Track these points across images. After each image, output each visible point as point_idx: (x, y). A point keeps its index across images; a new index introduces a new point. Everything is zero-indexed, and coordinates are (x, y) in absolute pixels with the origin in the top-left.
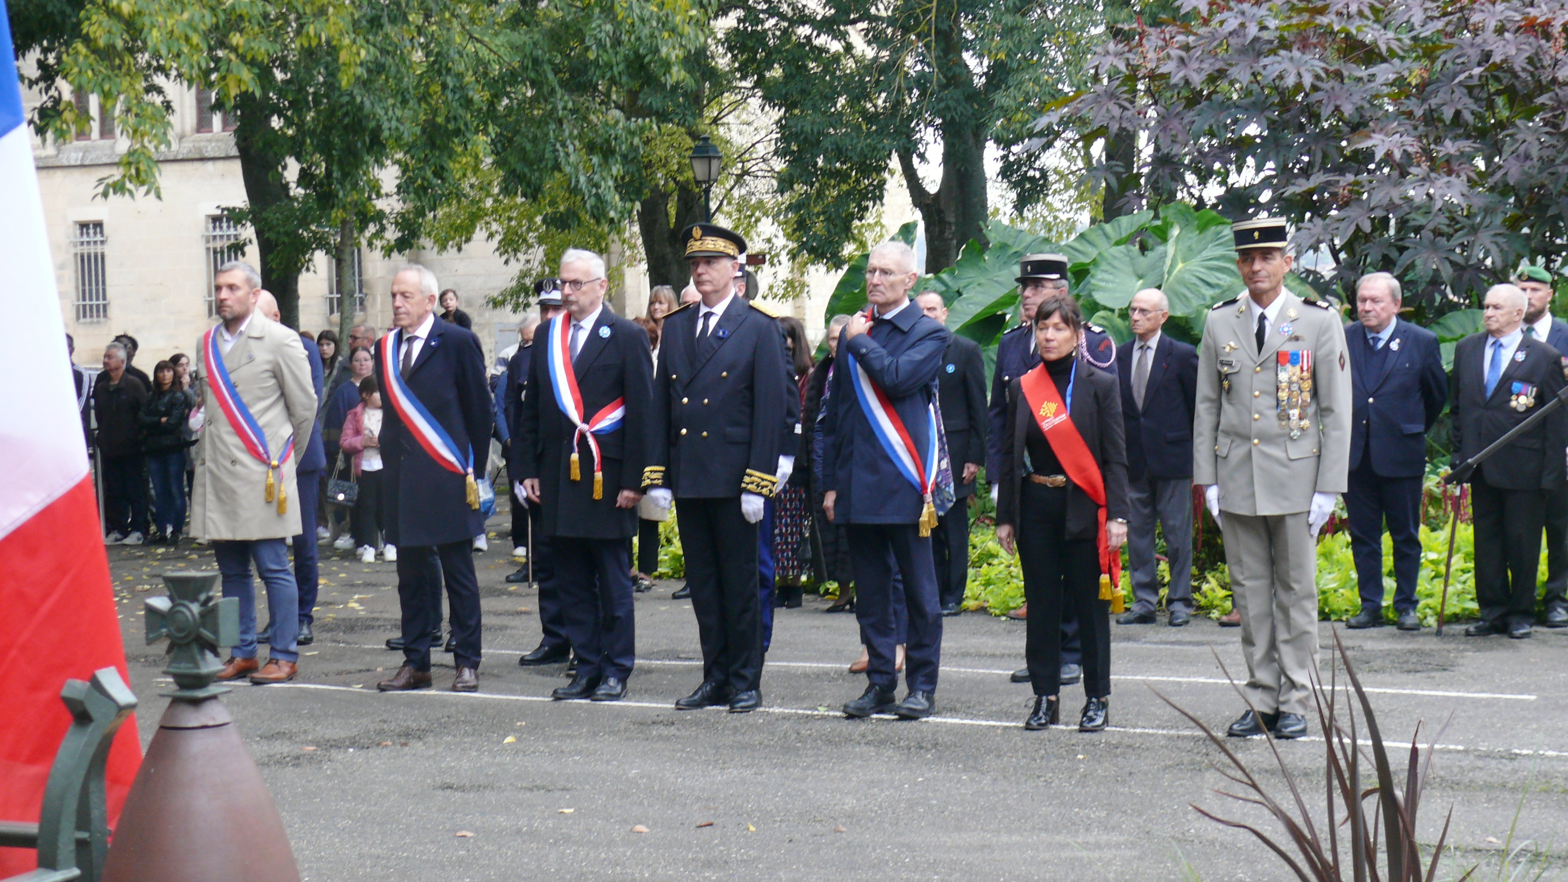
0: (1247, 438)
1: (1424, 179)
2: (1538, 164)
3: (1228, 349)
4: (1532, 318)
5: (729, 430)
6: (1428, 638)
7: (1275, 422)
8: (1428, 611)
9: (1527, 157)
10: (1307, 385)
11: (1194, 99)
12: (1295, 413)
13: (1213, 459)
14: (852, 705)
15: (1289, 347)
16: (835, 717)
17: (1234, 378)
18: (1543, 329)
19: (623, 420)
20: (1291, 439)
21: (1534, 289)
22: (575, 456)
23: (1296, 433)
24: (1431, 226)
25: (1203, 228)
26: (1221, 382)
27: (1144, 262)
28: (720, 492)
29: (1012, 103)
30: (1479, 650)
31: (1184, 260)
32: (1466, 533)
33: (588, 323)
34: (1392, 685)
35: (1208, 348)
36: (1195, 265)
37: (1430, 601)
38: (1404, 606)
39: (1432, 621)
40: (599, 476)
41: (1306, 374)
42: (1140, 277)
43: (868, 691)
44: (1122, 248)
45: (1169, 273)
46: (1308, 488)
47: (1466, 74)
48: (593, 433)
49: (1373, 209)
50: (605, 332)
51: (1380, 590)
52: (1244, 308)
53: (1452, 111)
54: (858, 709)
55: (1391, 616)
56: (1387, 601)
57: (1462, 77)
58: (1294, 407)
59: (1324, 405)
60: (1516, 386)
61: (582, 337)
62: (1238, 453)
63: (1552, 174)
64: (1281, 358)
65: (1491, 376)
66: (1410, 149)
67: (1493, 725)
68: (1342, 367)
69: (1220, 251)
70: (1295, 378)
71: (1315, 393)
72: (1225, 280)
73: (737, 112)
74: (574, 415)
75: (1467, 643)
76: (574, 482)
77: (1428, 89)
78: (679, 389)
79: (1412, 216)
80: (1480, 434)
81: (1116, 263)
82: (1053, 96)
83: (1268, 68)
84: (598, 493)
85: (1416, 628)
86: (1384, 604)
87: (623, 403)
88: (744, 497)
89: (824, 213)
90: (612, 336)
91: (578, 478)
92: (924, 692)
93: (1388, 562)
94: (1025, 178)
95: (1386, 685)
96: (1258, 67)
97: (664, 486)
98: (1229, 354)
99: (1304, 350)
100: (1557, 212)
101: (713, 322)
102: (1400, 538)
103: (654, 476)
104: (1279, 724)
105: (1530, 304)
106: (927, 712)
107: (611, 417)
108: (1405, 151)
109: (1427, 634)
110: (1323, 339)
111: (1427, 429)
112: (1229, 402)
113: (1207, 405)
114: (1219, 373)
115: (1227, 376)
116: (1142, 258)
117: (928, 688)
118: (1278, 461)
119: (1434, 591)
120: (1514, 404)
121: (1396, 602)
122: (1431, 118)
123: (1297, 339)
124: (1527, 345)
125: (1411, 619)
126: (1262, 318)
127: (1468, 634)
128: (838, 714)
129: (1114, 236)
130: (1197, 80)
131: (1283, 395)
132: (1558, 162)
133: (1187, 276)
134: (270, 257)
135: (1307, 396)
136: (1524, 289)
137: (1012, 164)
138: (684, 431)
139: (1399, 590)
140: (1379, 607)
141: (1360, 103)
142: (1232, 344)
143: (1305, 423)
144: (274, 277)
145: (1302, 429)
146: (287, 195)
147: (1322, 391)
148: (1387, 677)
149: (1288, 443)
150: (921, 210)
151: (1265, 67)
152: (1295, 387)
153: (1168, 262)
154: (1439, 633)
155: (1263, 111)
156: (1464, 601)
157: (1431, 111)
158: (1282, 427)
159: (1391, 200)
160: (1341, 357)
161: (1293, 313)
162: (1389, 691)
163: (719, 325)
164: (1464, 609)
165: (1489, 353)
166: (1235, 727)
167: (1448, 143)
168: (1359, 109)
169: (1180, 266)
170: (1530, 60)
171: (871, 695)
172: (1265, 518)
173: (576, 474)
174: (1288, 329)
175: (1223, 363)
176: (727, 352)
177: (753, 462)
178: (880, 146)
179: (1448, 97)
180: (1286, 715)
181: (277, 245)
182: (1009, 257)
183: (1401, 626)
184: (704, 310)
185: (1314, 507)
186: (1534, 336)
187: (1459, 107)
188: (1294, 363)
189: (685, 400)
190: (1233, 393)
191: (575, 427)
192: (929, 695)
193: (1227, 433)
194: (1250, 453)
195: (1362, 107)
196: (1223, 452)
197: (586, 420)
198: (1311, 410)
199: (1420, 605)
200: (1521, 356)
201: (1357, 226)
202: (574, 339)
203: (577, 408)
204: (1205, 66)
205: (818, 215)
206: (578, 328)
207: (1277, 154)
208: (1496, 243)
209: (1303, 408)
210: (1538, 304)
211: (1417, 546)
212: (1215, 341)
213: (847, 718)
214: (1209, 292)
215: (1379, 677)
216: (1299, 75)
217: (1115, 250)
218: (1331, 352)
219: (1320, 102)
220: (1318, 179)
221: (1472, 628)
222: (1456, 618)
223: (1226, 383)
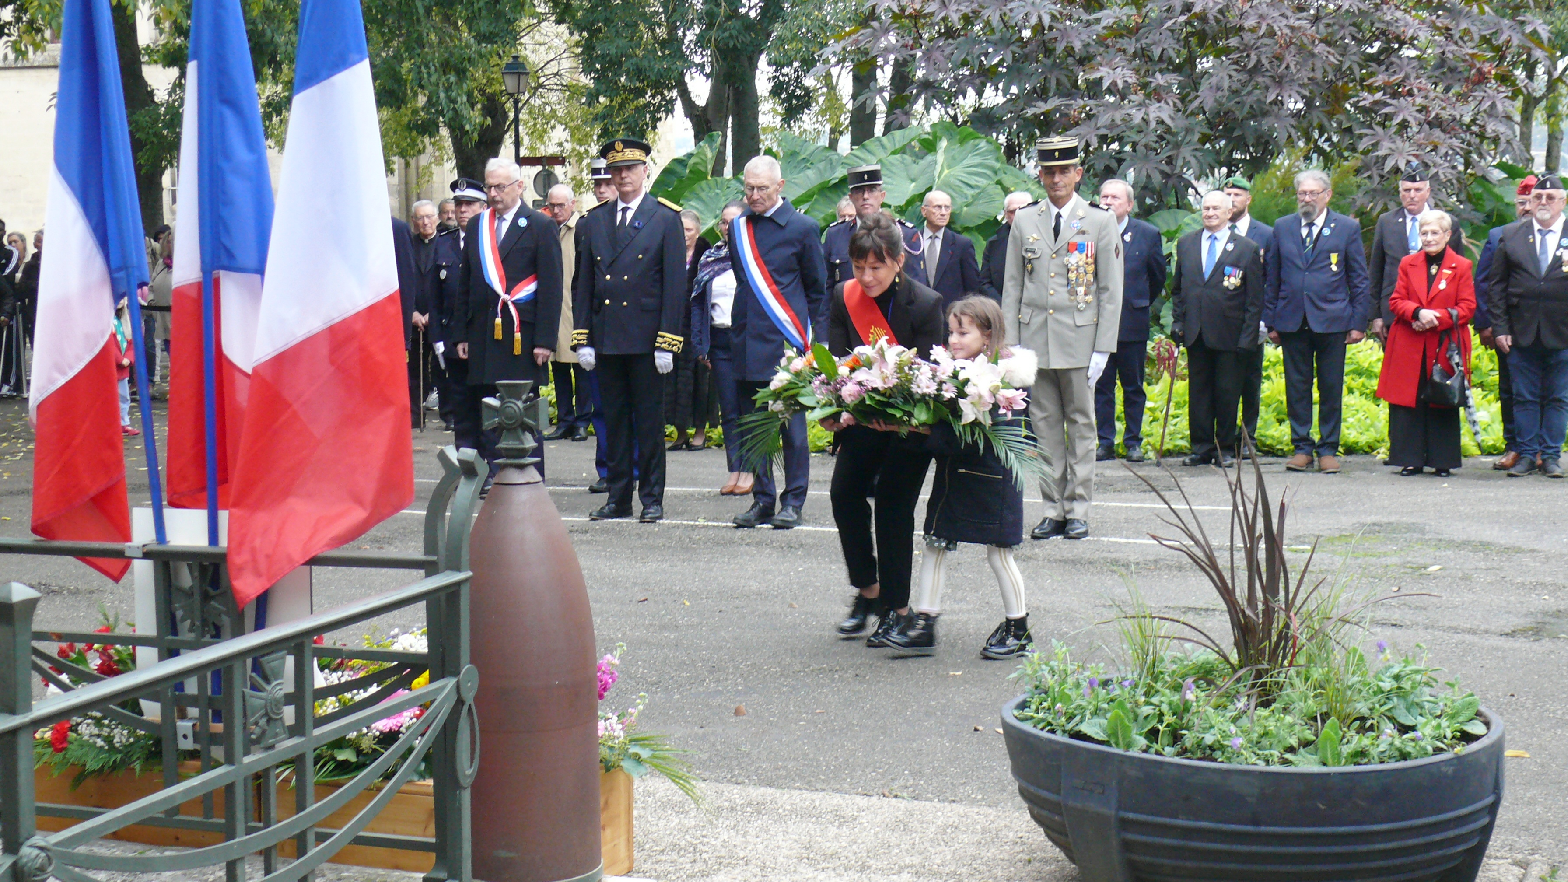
0: (1045, 309)
1: (1140, 105)
2: (1227, 93)
3: (1031, 240)
4: (1235, 217)
5: (644, 300)
6: (1152, 467)
7: (1066, 295)
8: (1149, 447)
9: (1219, 89)
10: (1091, 269)
11: (950, 33)
12: (1081, 290)
13: (1017, 325)
14: (740, 517)
15: (1078, 239)
16: (726, 527)
17: (1035, 262)
18: (1243, 226)
19: (536, 292)
20: (1079, 310)
21: (1236, 195)
22: (498, 321)
23: (1082, 306)
24: (1143, 141)
25: (962, 141)
26: (1024, 267)
27: (916, 169)
28: (637, 350)
29: (788, 34)
30: (1193, 476)
31: (949, 167)
32: (1182, 387)
33: (509, 216)
34: (1136, 501)
35: (1015, 238)
36: (958, 171)
37: (1151, 440)
38: (1131, 443)
39: (1151, 455)
40: (518, 336)
41: (1090, 260)
42: (913, 181)
43: (753, 507)
44: (898, 156)
45: (939, 177)
46: (1089, 349)
47: (1173, 21)
48: (513, 302)
49: (1098, 129)
50: (523, 222)
51: (1113, 431)
52: (1044, 208)
53: (1160, 50)
54: (745, 521)
55: (1120, 451)
56: (1118, 440)
57: (1169, 23)
58: (1079, 285)
59: (1101, 285)
60: (1228, 270)
61: (505, 226)
62: (1038, 319)
63: (1238, 103)
64: (1073, 247)
65: (1207, 264)
66: (1130, 81)
67: (1218, 528)
68: (1117, 256)
69: (978, 160)
70: (1081, 263)
71: (1096, 275)
72: (982, 182)
73: (531, 34)
74: (499, 288)
75: (1182, 470)
76: (498, 341)
77: (1141, 31)
78: (603, 268)
79: (1128, 133)
80: (1200, 308)
81: (894, 169)
82: (822, 29)
83: (1015, 11)
84: (517, 350)
85: (1141, 460)
86: (1116, 442)
87: (536, 279)
88: (657, 354)
89: (625, 123)
90: (528, 226)
91: (501, 338)
92: (794, 507)
93: (1119, 408)
94: (791, 96)
95: (1127, 501)
96: (1006, 9)
97: (587, 345)
98: (1032, 244)
99: (1089, 241)
100: (1240, 133)
101: (630, 215)
102: (1130, 389)
103: (580, 337)
104: (1068, 528)
105: (1234, 206)
106: (798, 522)
107: (527, 289)
108: (1126, 81)
109: (1150, 465)
110: (1104, 233)
111: (1151, 303)
112: (1031, 280)
113: (1013, 283)
114: (1024, 258)
115: (1030, 260)
116: (914, 165)
117: (798, 504)
118: (1067, 326)
119: (1154, 431)
120: (1226, 283)
121: (1125, 440)
122: (1143, 54)
123: (1083, 233)
124: (1233, 238)
125: (1135, 455)
126: (1059, 216)
127: (1184, 464)
128: (730, 524)
129: (890, 147)
130: (955, 18)
131: (1072, 276)
132: (1243, 93)
133: (952, 180)
134: (140, 154)
135: (1091, 278)
136: (1229, 194)
137: (782, 83)
138: (607, 302)
139: (1128, 430)
140: (1113, 444)
141: (1088, 40)
142: (1035, 236)
143: (1090, 298)
144: (143, 172)
145: (1087, 303)
146: (153, 101)
147: (1101, 274)
148: (1128, 495)
149: (1076, 314)
150: (691, 120)
151: (1011, 10)
152: (1081, 270)
153: (938, 168)
154: (1158, 464)
155: (1008, 46)
156: (1176, 439)
157: (1142, 49)
158: (1071, 301)
159: (1113, 120)
160: (1117, 248)
161: (1081, 213)
162: (1133, 505)
163: (634, 217)
164: (1176, 446)
165: (1205, 245)
166: (1036, 531)
167: (1158, 75)
168: (1087, 46)
169: (946, 172)
170: (1221, 11)
171: (756, 510)
172: (1055, 371)
173: (499, 334)
174: (1077, 225)
175: (1027, 251)
176: (642, 239)
177: (664, 325)
178: (673, 67)
179: (1157, 37)
180: (1072, 521)
181: (146, 144)
182: (798, 162)
183: (1129, 459)
184: (621, 205)
185: (1092, 365)
186: (1236, 231)
187: (1165, 46)
188: (1081, 252)
189: (608, 277)
190: (1034, 274)
191: (499, 297)
192: (798, 510)
193: (1028, 305)
194: (1046, 321)
195: (1089, 44)
196: (1025, 318)
197: (508, 292)
198: (1093, 288)
199: (1145, 441)
200: (1230, 247)
201: (1087, 141)
202: (499, 228)
203: (501, 282)
204: (962, 8)
205: (619, 124)
206: (501, 219)
207: (1020, 82)
208: (1195, 156)
209: (1088, 286)
210: (1240, 206)
211: (1143, 395)
212: (1021, 232)
213: (737, 528)
214: (970, 192)
215: (1123, 495)
216: (1040, 17)
217: (892, 158)
218: (1108, 244)
219: (1056, 39)
220: (1053, 103)
221: (1187, 460)
222: (1169, 453)
223: (1029, 267)
